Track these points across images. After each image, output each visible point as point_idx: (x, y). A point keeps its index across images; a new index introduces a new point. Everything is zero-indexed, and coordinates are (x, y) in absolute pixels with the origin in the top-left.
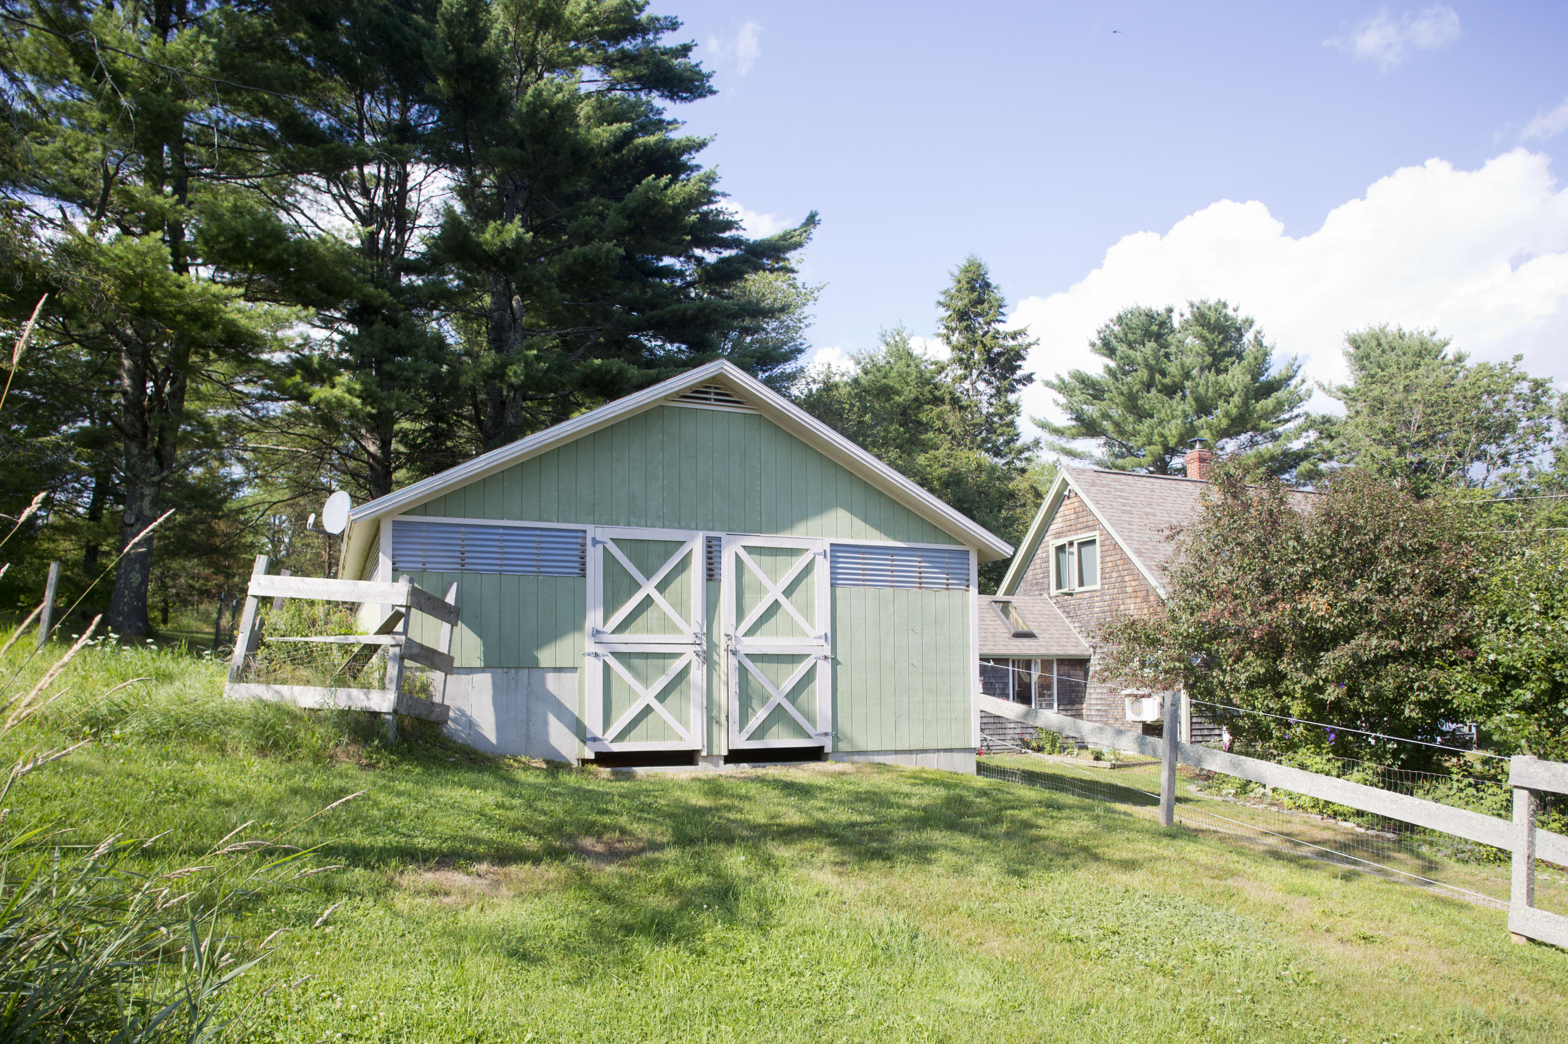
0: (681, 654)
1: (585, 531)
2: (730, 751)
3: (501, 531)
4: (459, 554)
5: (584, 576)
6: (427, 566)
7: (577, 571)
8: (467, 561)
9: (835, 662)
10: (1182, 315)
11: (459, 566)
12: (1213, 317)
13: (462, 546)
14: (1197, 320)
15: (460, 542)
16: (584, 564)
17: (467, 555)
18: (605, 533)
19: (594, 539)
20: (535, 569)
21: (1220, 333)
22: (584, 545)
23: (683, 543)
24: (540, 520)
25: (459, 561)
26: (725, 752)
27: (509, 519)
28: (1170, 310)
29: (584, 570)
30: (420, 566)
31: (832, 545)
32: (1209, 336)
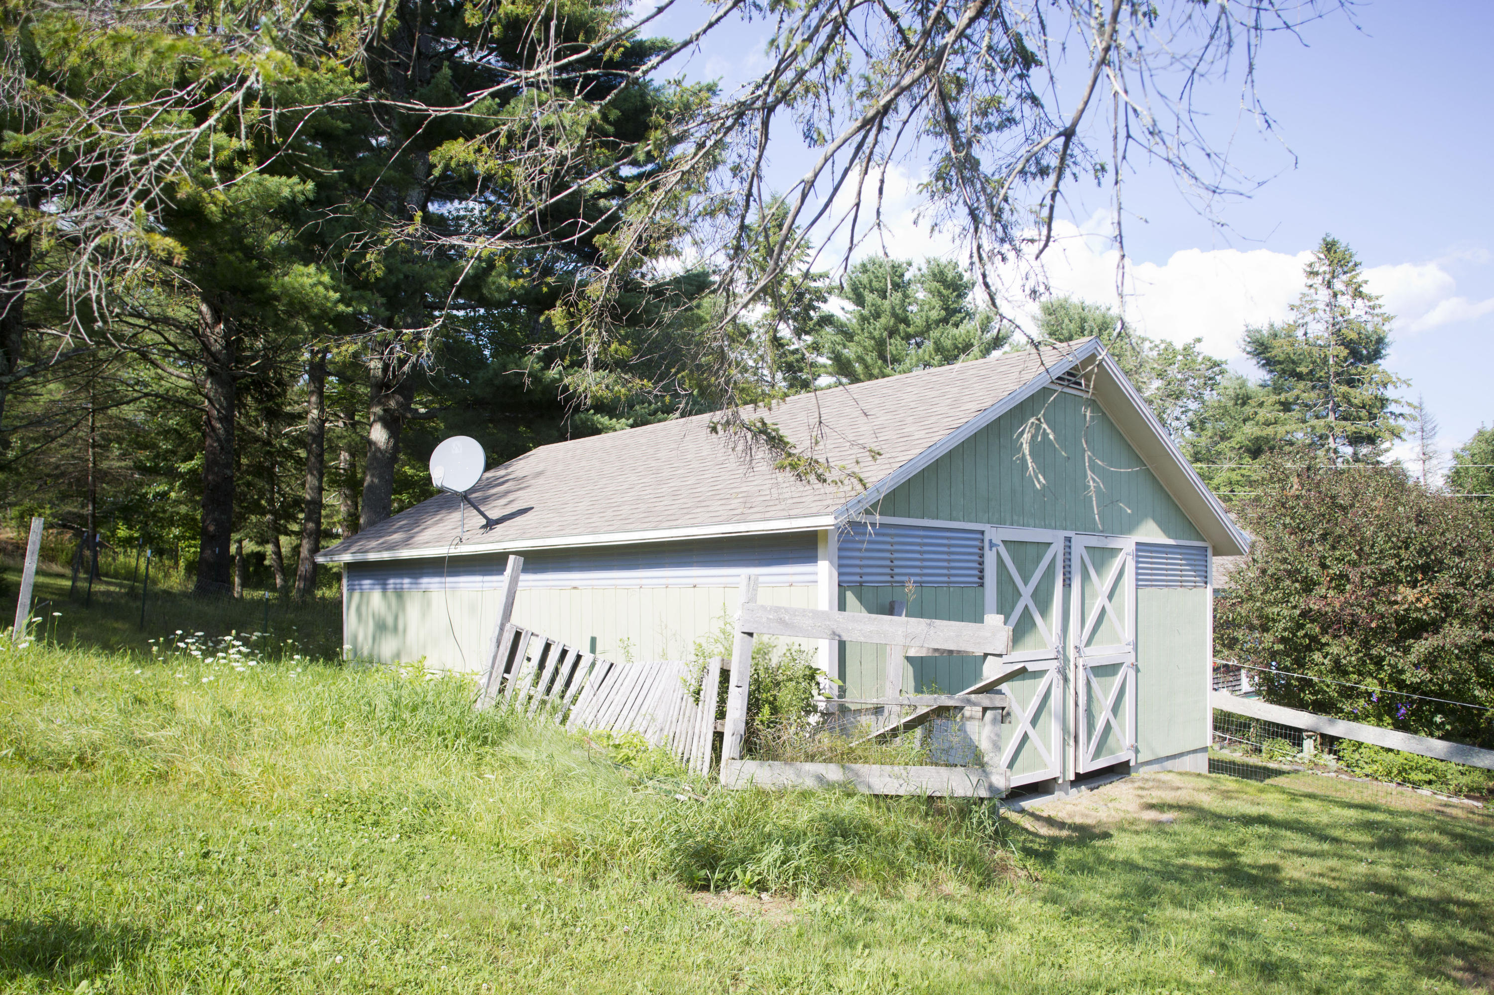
0: (1045, 671)
1: (982, 533)
2: (1077, 775)
3: (922, 533)
4: (888, 563)
5: (982, 585)
6: (865, 578)
7: (976, 580)
8: (897, 571)
9: (1137, 670)
10: (920, 270)
11: (888, 578)
12: (950, 275)
13: (892, 552)
14: (934, 275)
15: (889, 547)
16: (982, 571)
17: (896, 563)
18: (995, 534)
19: (991, 541)
20: (945, 579)
21: (954, 291)
22: (982, 548)
23: (1050, 544)
24: (951, 519)
25: (888, 571)
26: (1072, 777)
27: (929, 517)
28: (910, 264)
29: (982, 578)
30: (858, 578)
31: (1137, 544)
32: (945, 292)
